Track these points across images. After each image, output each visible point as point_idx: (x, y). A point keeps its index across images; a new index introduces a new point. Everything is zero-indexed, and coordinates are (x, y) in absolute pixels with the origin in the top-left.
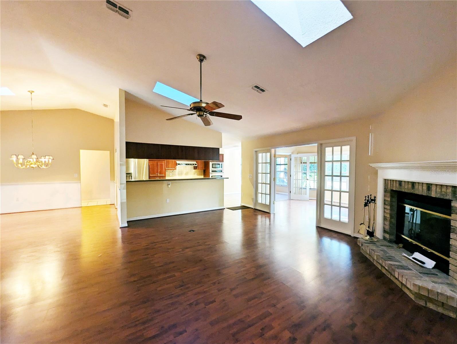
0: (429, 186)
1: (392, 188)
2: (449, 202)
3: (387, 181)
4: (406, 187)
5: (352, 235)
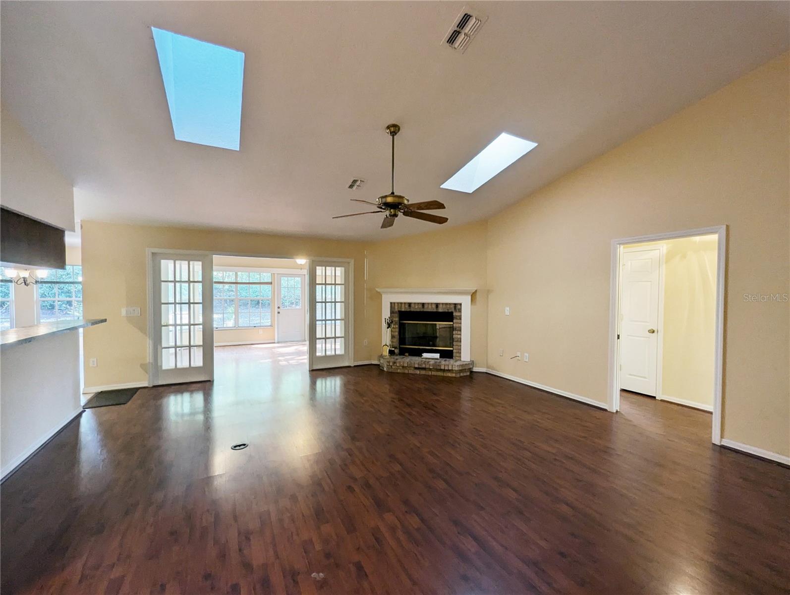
0: (437, 305)
1: (399, 309)
2: (452, 313)
3: (393, 304)
4: (416, 307)
5: (352, 365)
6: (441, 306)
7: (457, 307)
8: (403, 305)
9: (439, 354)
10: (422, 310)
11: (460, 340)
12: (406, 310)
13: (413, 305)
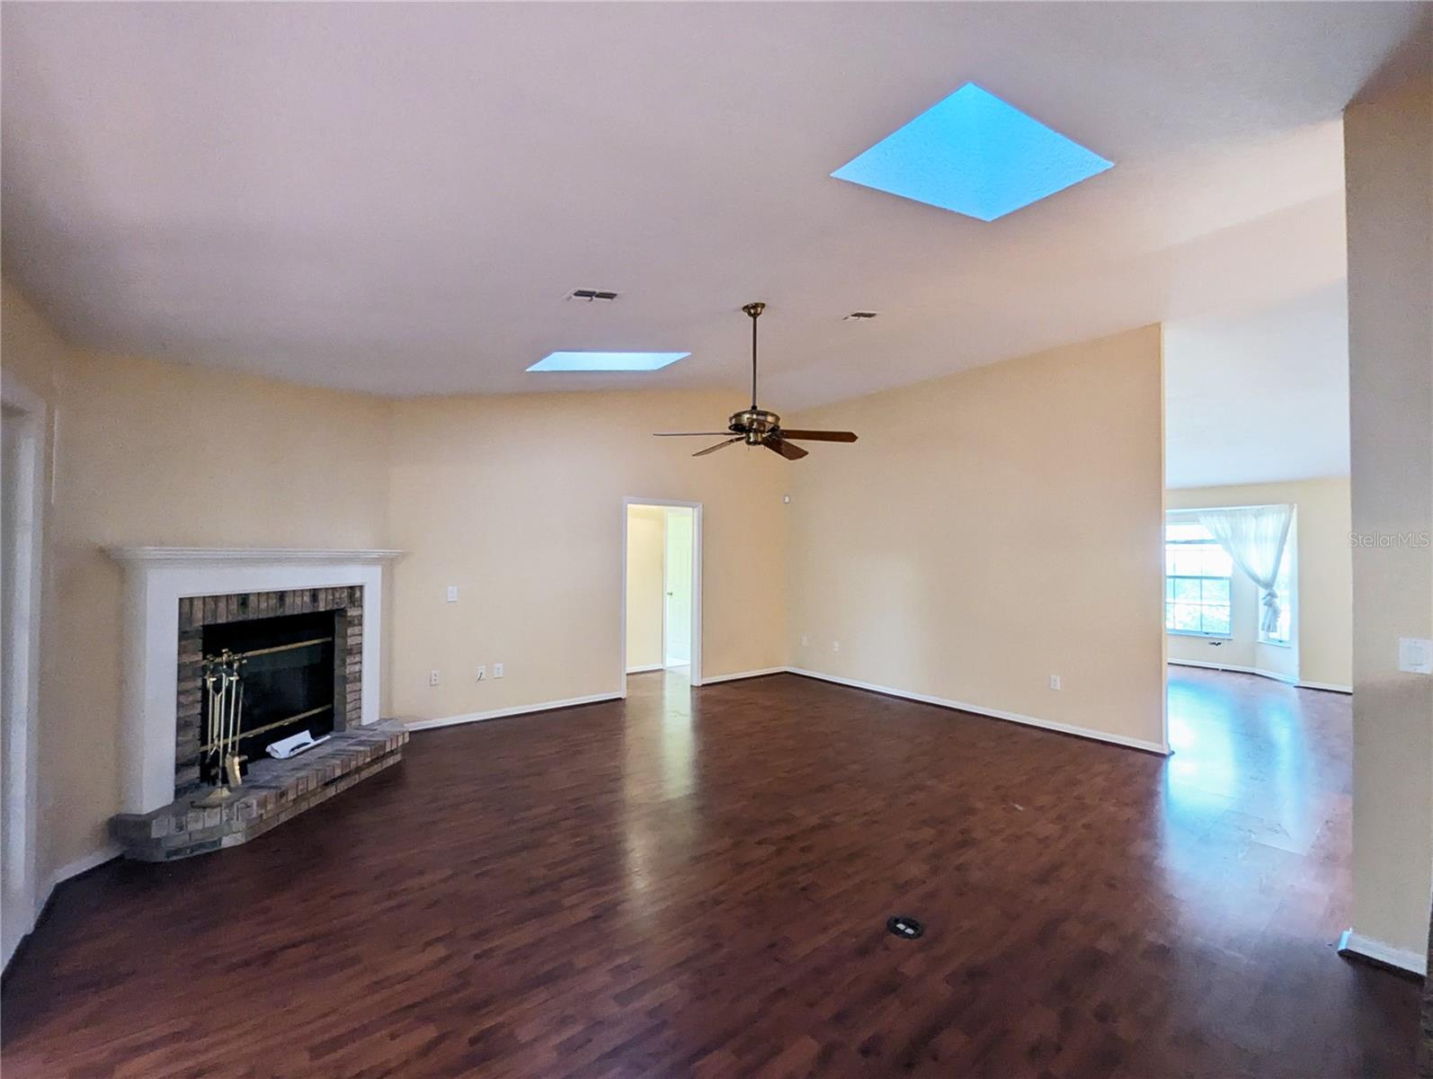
1: (209, 621)
3: (188, 603)
6: (322, 596)
7: (354, 594)
8: (222, 605)
9: (307, 732)
10: (279, 613)
11: (358, 678)
12: (231, 619)
13: (253, 601)
